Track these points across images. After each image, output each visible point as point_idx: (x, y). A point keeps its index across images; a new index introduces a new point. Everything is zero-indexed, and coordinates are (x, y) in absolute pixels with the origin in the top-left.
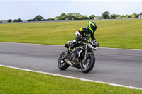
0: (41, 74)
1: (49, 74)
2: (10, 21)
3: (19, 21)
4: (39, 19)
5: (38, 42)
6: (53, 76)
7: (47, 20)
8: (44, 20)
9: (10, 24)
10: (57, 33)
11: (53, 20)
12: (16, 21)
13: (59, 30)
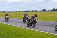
0: (45, 33)
1: (49, 33)
2: (33, 11)
3: (36, 11)
4: (44, 10)
5: (44, 20)
6: (50, 34)
7: (47, 11)
8: (46, 11)
9: (33, 12)
10: (52, 16)
11: (50, 11)
12: (35, 11)
13: (52, 15)
